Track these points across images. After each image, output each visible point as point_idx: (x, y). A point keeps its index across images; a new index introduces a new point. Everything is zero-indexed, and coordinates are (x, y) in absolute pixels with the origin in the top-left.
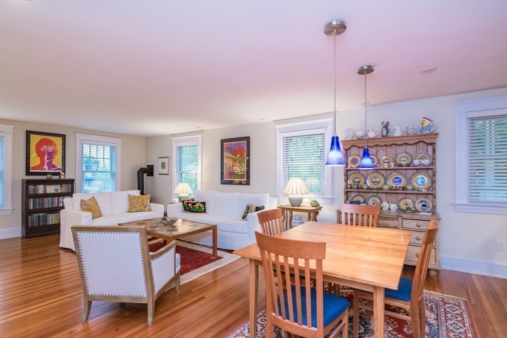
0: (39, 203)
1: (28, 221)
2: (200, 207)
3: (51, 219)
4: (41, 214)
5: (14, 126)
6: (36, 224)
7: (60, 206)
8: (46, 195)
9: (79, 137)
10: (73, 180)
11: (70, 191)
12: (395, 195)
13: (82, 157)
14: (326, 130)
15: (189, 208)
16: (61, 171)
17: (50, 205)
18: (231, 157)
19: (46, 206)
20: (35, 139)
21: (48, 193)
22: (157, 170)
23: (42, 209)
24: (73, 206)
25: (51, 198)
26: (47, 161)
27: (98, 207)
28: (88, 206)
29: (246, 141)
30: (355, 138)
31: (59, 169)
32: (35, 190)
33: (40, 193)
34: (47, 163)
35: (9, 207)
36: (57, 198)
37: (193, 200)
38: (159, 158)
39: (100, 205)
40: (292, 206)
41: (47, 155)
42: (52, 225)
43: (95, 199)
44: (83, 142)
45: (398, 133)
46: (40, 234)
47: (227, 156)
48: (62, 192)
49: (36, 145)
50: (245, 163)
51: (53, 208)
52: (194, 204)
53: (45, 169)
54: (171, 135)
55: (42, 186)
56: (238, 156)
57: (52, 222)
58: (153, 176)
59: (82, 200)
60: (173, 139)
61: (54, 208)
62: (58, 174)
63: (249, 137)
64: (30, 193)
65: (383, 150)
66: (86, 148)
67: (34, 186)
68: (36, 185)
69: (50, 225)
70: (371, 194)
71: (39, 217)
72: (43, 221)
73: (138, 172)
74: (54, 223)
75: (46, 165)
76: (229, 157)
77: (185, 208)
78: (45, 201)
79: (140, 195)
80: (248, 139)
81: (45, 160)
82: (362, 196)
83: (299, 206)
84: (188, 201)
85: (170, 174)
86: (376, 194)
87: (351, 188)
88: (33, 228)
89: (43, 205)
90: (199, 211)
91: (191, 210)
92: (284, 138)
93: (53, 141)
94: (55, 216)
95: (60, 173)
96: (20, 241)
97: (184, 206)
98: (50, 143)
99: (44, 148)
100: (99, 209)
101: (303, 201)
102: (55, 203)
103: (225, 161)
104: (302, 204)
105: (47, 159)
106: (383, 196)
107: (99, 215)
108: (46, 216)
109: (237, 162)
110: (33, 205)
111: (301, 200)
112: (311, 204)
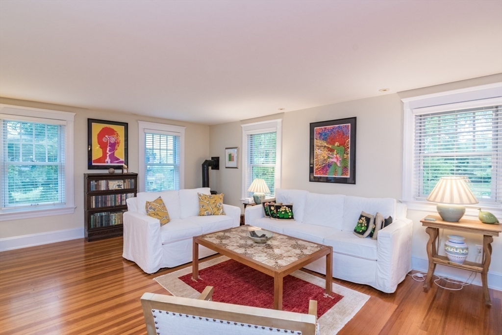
0: (102, 201)
1: (91, 221)
2: (285, 211)
3: (114, 219)
4: (104, 214)
5: (74, 114)
6: (98, 225)
7: (123, 204)
8: (109, 192)
9: (142, 125)
10: (136, 175)
11: (133, 187)
13: (146, 149)
15: (272, 212)
16: (124, 165)
17: (113, 203)
18: (325, 147)
19: (109, 204)
20: (97, 128)
21: (110, 189)
22: (224, 162)
23: (105, 208)
24: (137, 208)
25: (113, 195)
26: (110, 153)
27: (166, 210)
28: (154, 209)
29: (350, 124)
31: (122, 162)
32: (97, 186)
33: (102, 189)
34: (109, 156)
35: (72, 205)
36: (119, 195)
37: (275, 202)
38: (226, 148)
39: (168, 207)
40: (444, 220)
41: (110, 146)
42: (115, 225)
43: (161, 200)
44: (146, 131)
46: (103, 236)
47: (319, 145)
48: (125, 188)
49: (98, 135)
50: (347, 154)
51: (116, 206)
52: (278, 207)
53: (107, 162)
54: (241, 121)
55: (104, 181)
56: (337, 144)
57: (115, 222)
58: (218, 169)
59: (147, 203)
60: (243, 126)
61: (118, 206)
62: (121, 168)
63: (355, 118)
64: (92, 190)
66: (149, 137)
67: (96, 182)
68: (98, 181)
69: (113, 226)
71: (102, 217)
72: (106, 221)
73: (203, 165)
74: (117, 224)
75: (108, 158)
76: (322, 146)
77: (266, 212)
78: (107, 199)
79: (210, 194)
80: (353, 121)
81: (108, 152)
83: (457, 221)
84: (270, 203)
85: (239, 167)
88: (96, 229)
89: (105, 203)
90: (285, 217)
91: (275, 215)
92: (417, 116)
93: (115, 130)
94: (118, 215)
95: (122, 166)
96: (83, 244)
97: (265, 210)
98: (112, 132)
99: (106, 139)
100: (167, 213)
101: (465, 214)
102: (118, 201)
103: (315, 151)
104: (464, 218)
105: (109, 151)
107: (167, 221)
108: (109, 216)
109: (335, 153)
110: (96, 203)
111: (462, 213)
112: (481, 219)
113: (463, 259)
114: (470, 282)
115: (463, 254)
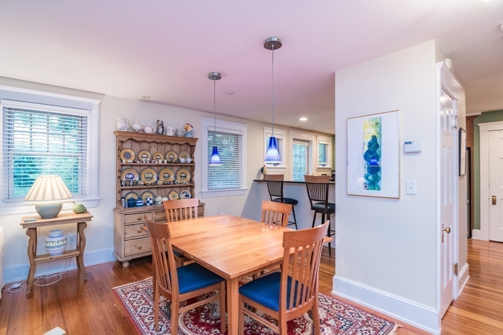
12: (164, 190)
14: (90, 113)
30: (131, 131)
40: (43, 218)
45: (170, 133)
65: (155, 146)
70: (144, 191)
82: (135, 193)
83: (56, 217)
86: (148, 190)
87: (126, 185)
92: (7, 108)
101: (62, 209)
104: (61, 213)
106: (155, 191)
111: (59, 208)
112: (74, 211)
113: (63, 250)
114: (66, 270)
115: (64, 245)
